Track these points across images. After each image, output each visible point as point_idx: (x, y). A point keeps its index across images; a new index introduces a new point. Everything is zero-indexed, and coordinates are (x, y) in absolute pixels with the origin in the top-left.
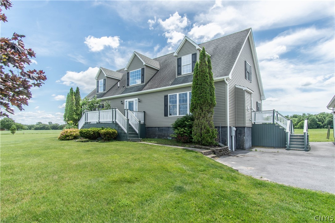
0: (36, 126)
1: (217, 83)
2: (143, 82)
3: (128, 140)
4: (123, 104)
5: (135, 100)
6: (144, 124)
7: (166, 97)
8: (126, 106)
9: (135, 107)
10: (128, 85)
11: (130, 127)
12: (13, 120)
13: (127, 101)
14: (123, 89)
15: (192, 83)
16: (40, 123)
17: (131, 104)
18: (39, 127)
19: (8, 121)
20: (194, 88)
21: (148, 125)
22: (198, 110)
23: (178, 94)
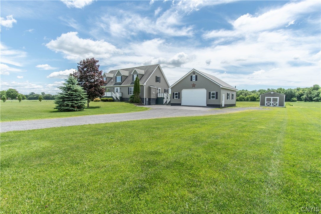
0: (30, 96)
1: (141, 85)
2: (121, 81)
3: (116, 102)
4: (114, 89)
5: (119, 88)
6: (122, 97)
7: (129, 88)
8: (115, 90)
9: (119, 91)
10: (116, 82)
11: (117, 98)
12: (17, 90)
13: (116, 88)
14: (114, 83)
15: (134, 85)
16: (33, 93)
17: (117, 89)
18: (32, 97)
19: (12, 92)
20: (135, 87)
21: (123, 97)
22: (135, 94)
23: (132, 87)
